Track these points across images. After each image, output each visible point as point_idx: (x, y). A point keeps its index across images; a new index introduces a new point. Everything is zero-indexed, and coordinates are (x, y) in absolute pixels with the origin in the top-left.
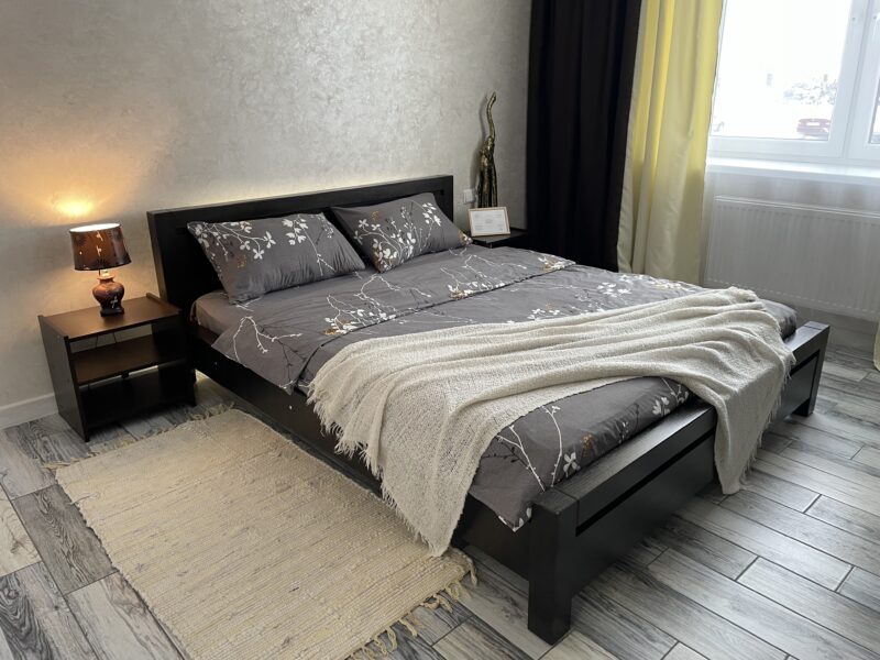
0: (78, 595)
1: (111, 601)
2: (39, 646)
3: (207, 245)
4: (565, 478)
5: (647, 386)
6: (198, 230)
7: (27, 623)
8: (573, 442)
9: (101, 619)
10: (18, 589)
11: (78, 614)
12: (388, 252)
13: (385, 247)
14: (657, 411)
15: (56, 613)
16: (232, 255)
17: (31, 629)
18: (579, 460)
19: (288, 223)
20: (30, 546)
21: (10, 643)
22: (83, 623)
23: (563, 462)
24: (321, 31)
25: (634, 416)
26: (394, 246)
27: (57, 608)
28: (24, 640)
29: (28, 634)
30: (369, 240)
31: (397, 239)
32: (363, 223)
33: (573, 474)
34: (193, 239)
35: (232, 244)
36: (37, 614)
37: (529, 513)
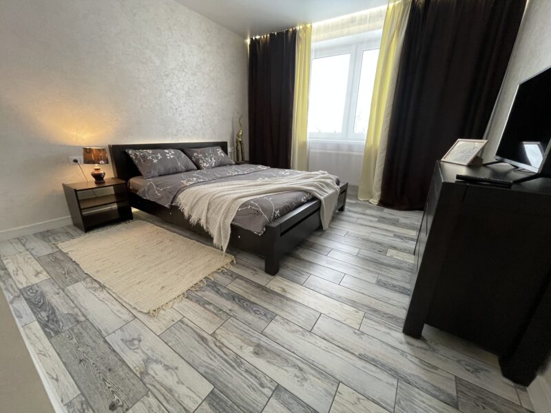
0: (70, 288)
1: (86, 288)
2: (48, 309)
3: (134, 158)
4: (275, 219)
5: (299, 193)
6: (130, 152)
7: (42, 301)
8: (278, 207)
9: (81, 295)
10: (37, 289)
11: (69, 295)
12: (205, 164)
13: (204, 162)
14: (303, 200)
15: (57, 296)
16: (144, 161)
17: (44, 303)
18: (280, 213)
19: (167, 151)
20: (45, 273)
21: (32, 310)
22: (72, 298)
23: (275, 213)
24: (173, 84)
25: (296, 201)
26: (207, 162)
27: (58, 294)
28: (40, 308)
29: (42, 305)
30: (198, 160)
31: (208, 161)
32: (195, 154)
33: (278, 217)
34: (128, 155)
35: (144, 157)
36: (47, 297)
37: (264, 229)
